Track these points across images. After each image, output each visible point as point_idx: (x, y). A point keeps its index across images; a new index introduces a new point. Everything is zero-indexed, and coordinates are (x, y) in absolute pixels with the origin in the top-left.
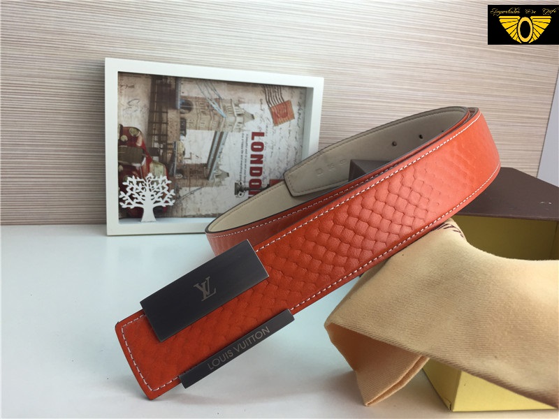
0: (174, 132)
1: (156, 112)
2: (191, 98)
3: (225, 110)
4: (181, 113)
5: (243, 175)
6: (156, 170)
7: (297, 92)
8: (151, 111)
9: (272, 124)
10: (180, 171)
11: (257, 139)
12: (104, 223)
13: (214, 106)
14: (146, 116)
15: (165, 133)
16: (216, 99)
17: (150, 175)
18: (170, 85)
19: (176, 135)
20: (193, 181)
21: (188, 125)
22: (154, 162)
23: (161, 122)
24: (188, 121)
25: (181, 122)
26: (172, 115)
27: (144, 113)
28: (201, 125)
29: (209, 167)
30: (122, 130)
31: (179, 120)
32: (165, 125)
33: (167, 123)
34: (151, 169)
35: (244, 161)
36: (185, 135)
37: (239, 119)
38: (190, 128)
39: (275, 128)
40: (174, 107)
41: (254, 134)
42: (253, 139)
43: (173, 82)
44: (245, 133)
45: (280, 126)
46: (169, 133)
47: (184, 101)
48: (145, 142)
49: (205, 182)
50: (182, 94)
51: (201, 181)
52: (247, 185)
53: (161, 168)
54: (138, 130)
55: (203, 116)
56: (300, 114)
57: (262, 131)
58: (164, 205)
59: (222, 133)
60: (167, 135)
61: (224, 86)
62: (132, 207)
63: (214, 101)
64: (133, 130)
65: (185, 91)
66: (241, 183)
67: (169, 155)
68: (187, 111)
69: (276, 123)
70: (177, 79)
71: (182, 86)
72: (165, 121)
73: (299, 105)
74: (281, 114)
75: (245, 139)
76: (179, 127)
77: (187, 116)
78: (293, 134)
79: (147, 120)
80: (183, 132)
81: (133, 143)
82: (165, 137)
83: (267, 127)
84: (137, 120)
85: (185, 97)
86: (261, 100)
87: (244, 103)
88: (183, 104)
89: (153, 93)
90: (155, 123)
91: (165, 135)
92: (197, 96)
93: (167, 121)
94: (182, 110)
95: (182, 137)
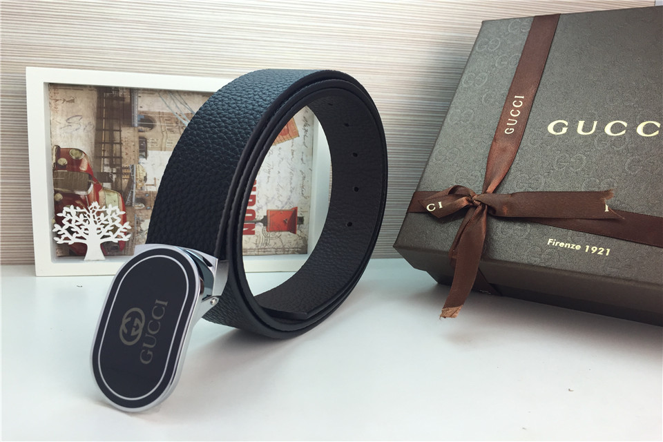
0: (131, 154)
1: (105, 130)
2: (153, 113)
4: (139, 131)
6: (108, 199)
8: (98, 130)
10: (141, 200)
14: (92, 135)
15: (118, 155)
16: (187, 114)
17: (95, 204)
18: (123, 99)
19: (133, 157)
21: (149, 145)
22: (105, 190)
23: (112, 142)
24: (149, 141)
25: (140, 142)
26: (128, 135)
27: (88, 132)
30: (60, 152)
31: (137, 140)
32: (118, 146)
33: (120, 144)
34: (101, 198)
36: (146, 157)
38: (153, 149)
40: (130, 125)
43: (127, 96)
46: (124, 155)
47: (143, 117)
48: (92, 166)
50: (139, 109)
53: (115, 196)
54: (81, 151)
55: (170, 134)
56: (306, 131)
58: (116, 241)
60: (121, 157)
61: (197, 98)
62: (70, 243)
63: (185, 117)
64: (74, 152)
65: (144, 105)
67: (125, 182)
68: (148, 129)
70: (132, 91)
71: (140, 99)
72: (117, 140)
73: (305, 119)
76: (137, 147)
77: (148, 134)
78: (298, 155)
79: (93, 141)
80: (144, 154)
81: (75, 167)
82: (118, 160)
84: (80, 140)
85: (143, 112)
88: (142, 120)
89: (100, 108)
90: (105, 143)
91: (118, 157)
92: (161, 111)
93: (121, 140)
94: (140, 128)
95: (142, 160)
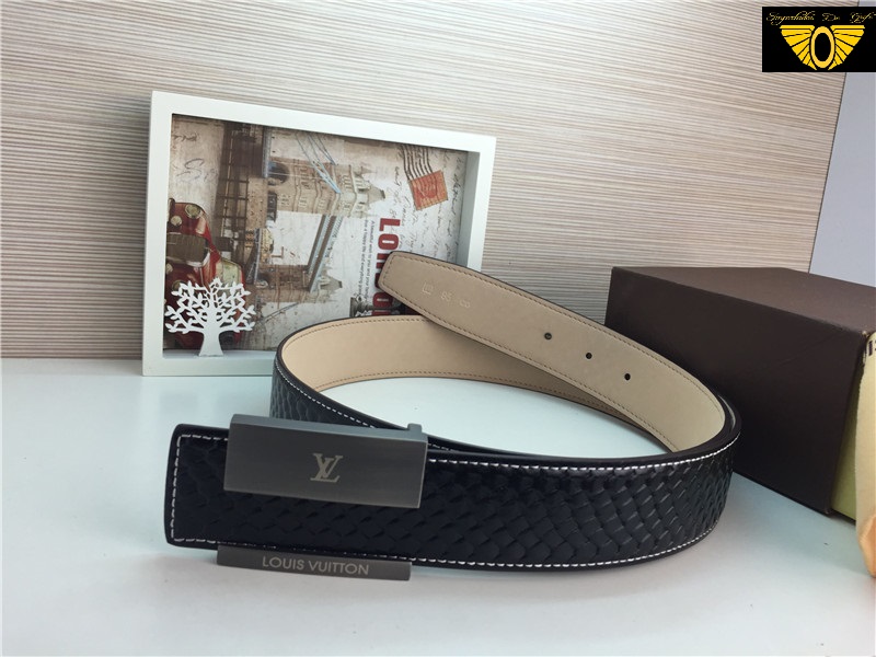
0: (257, 213)
1: (230, 180)
2: (287, 160)
3: (339, 182)
4: (270, 184)
5: (364, 286)
6: (226, 274)
7: (453, 157)
8: (222, 179)
9: (413, 208)
10: (265, 277)
11: (388, 230)
12: (139, 357)
13: (321, 174)
14: (214, 186)
15: (242, 215)
16: (326, 164)
17: (217, 281)
18: (253, 139)
19: (259, 219)
20: (285, 293)
21: (279, 203)
22: (224, 261)
23: (236, 197)
24: (280, 197)
25: (269, 199)
26: (255, 187)
27: (210, 182)
28: (301, 205)
29: (311, 272)
30: (174, 208)
31: (266, 195)
32: (243, 202)
33: (246, 200)
34: (217, 272)
35: (366, 263)
36: (274, 219)
37: (362, 197)
38: (283, 208)
39: (416, 212)
40: (259, 175)
41: (384, 222)
42: (382, 229)
43: (259, 136)
44: (369, 218)
45: (425, 210)
46: (249, 215)
47: (275, 166)
48: (210, 227)
49: (304, 294)
50: (272, 154)
51: (297, 293)
52: (370, 302)
53: (235, 270)
54: (199, 208)
55: (305, 190)
56: (456, 193)
57: (397, 218)
58: (237, 330)
59: (333, 219)
60: (245, 218)
61: (339, 144)
62: (185, 331)
63: (323, 168)
64: (191, 208)
65: (278, 150)
66: (360, 299)
67: (248, 251)
68: (280, 181)
69: (418, 206)
70: (265, 129)
71: (273, 141)
72: (243, 194)
73: (456, 178)
74: (426, 191)
75: (369, 228)
76: (265, 206)
77: (279, 188)
78: (445, 224)
79: (215, 193)
80: (272, 214)
81: (191, 228)
82: (242, 221)
83: (405, 211)
84: (199, 192)
85: (276, 159)
86: (397, 168)
87: (370, 172)
88: (273, 169)
89: (225, 150)
90: (227, 198)
91: (242, 218)
92: (297, 158)
93: (247, 195)
94: (271, 179)
95: (270, 223)
